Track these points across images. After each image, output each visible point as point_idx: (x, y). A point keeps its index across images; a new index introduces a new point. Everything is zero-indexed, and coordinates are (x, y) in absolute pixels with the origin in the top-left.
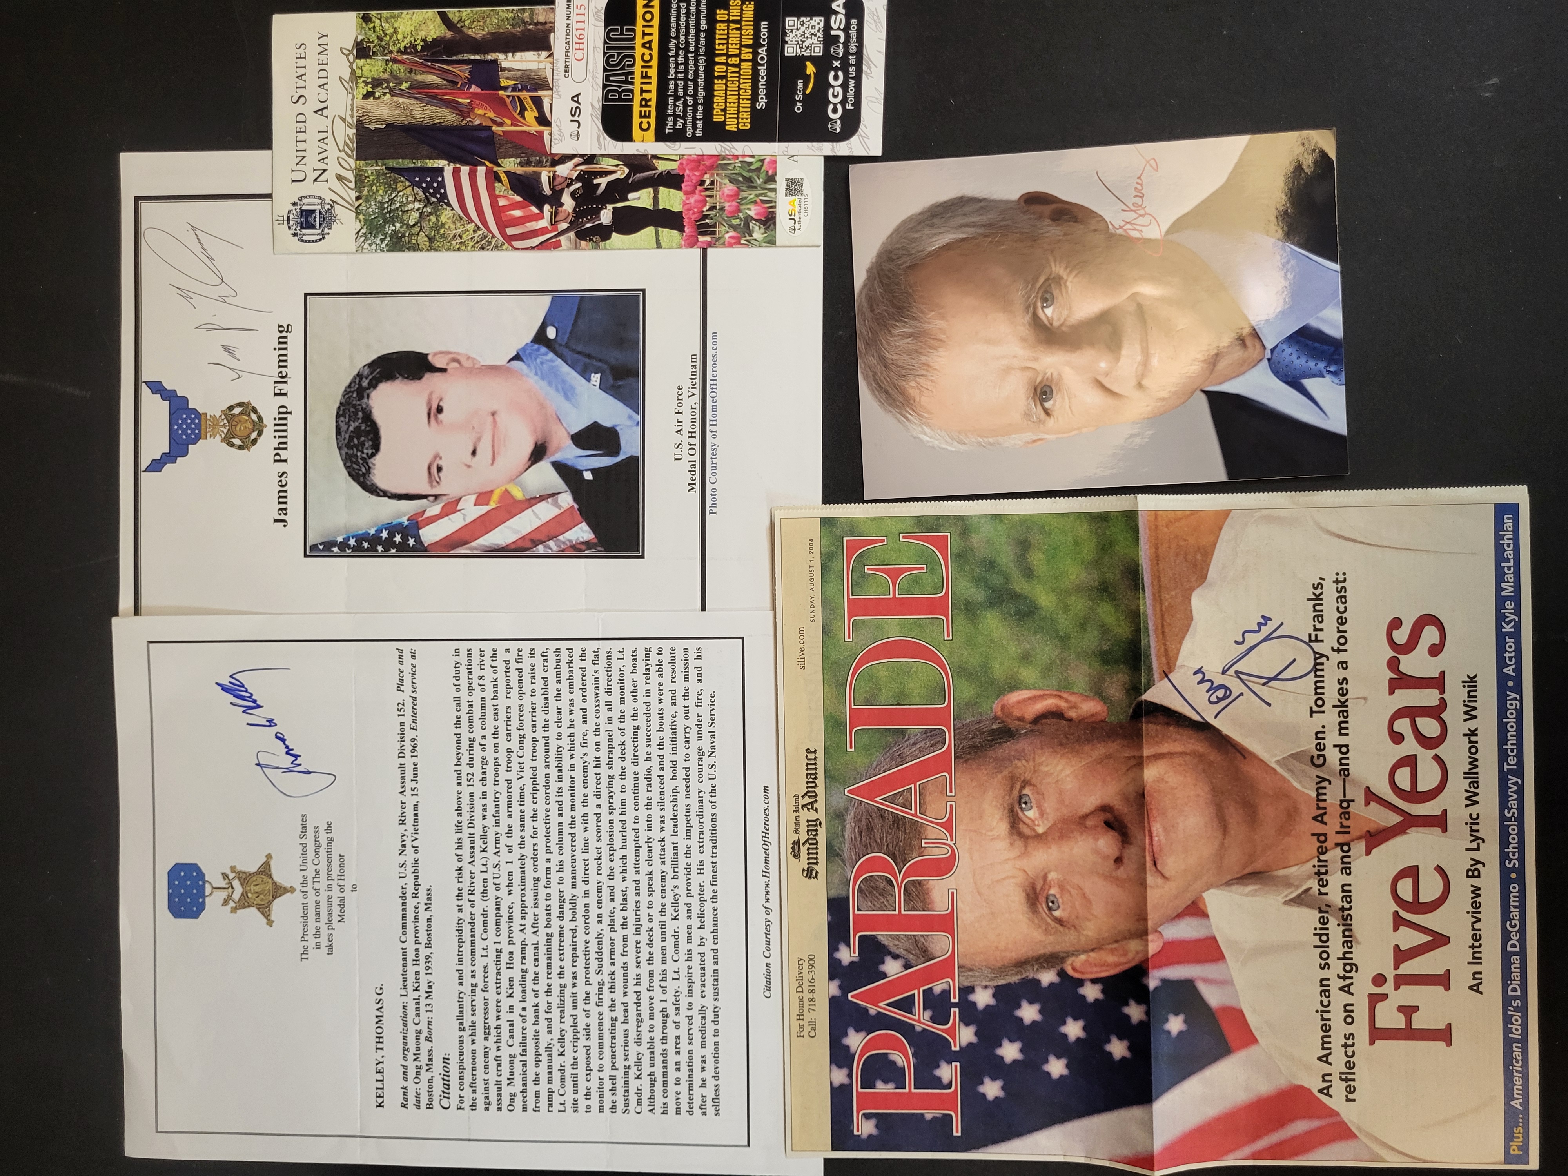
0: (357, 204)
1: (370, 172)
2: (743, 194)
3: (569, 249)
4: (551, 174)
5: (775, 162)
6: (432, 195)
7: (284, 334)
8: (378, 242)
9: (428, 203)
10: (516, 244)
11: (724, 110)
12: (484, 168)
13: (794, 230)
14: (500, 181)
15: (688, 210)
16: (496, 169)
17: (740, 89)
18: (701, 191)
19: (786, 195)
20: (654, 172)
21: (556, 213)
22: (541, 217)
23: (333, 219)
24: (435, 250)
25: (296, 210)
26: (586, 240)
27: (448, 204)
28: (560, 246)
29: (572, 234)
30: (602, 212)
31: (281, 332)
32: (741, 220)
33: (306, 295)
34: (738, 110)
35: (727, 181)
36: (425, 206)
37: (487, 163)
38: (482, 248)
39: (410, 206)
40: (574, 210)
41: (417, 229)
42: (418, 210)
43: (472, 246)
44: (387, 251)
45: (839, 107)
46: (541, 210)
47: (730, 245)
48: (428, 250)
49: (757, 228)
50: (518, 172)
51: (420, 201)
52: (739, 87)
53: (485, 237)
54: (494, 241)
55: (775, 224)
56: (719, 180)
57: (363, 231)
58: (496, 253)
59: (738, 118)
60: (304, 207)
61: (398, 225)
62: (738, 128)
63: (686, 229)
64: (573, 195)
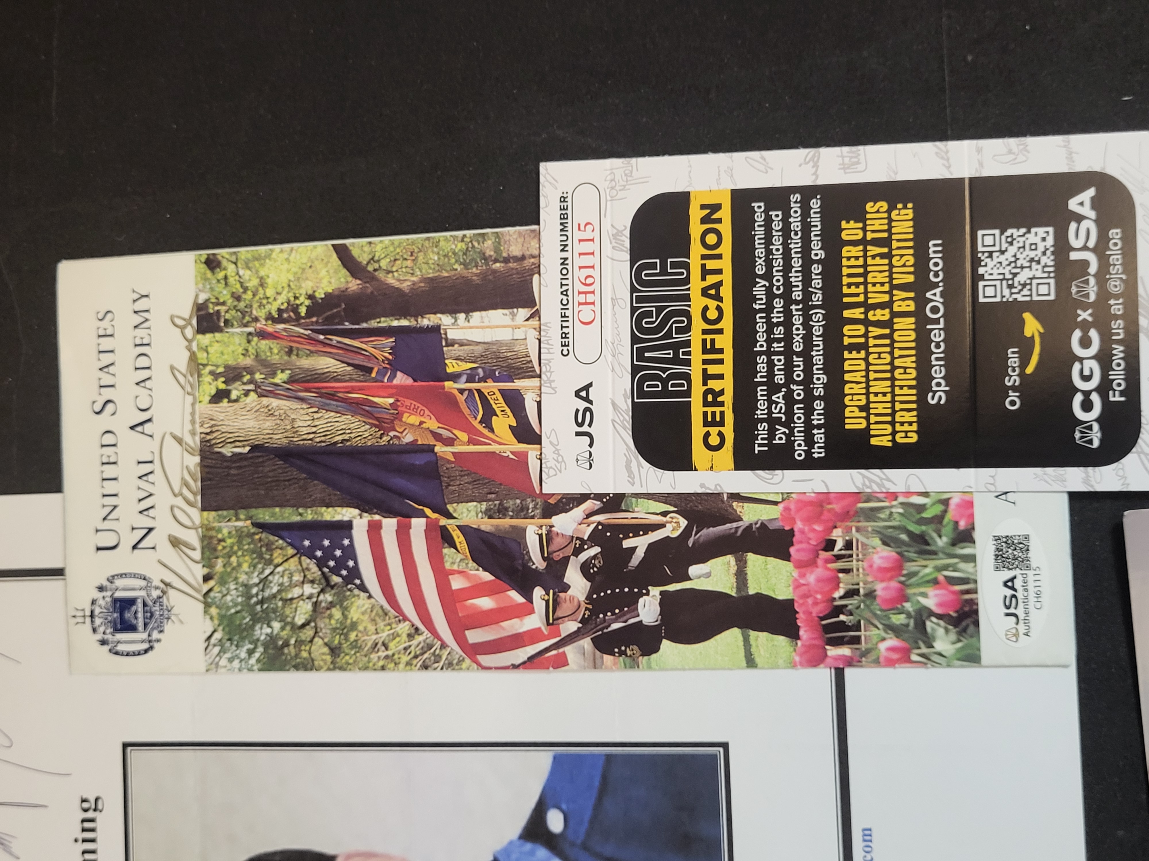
0: (205, 588)
1: (225, 531)
2: (910, 567)
3: (583, 669)
4: (544, 531)
5: (969, 504)
6: (333, 570)
7: (90, 815)
8: (243, 655)
9: (327, 585)
10: (485, 659)
11: (865, 408)
12: (423, 520)
13: (1016, 635)
14: (452, 545)
15: (805, 596)
16: (443, 521)
17: (894, 368)
18: (827, 561)
19: (997, 569)
20: (735, 525)
21: (556, 603)
22: (528, 610)
23: (167, 614)
24: (341, 668)
25: (104, 600)
26: (612, 654)
27: (363, 588)
28: (565, 663)
29: (586, 643)
30: (641, 601)
31: (86, 810)
32: (909, 616)
33: (125, 746)
34: (893, 407)
35: (876, 542)
36: (322, 591)
37: (428, 511)
38: (425, 667)
39: (296, 592)
40: (589, 597)
41: (308, 632)
42: (310, 598)
43: (408, 664)
44: (260, 670)
45: (1095, 398)
46: (530, 599)
47: (890, 663)
48: (329, 669)
49: (941, 631)
50: (483, 528)
51: (312, 582)
52: (891, 363)
53: (430, 647)
54: (445, 654)
55: (977, 624)
56: (862, 539)
57: (218, 636)
58: (448, 674)
59: (893, 423)
60: (119, 594)
61: (277, 625)
62: (893, 440)
63: (802, 633)
64: (585, 569)
